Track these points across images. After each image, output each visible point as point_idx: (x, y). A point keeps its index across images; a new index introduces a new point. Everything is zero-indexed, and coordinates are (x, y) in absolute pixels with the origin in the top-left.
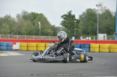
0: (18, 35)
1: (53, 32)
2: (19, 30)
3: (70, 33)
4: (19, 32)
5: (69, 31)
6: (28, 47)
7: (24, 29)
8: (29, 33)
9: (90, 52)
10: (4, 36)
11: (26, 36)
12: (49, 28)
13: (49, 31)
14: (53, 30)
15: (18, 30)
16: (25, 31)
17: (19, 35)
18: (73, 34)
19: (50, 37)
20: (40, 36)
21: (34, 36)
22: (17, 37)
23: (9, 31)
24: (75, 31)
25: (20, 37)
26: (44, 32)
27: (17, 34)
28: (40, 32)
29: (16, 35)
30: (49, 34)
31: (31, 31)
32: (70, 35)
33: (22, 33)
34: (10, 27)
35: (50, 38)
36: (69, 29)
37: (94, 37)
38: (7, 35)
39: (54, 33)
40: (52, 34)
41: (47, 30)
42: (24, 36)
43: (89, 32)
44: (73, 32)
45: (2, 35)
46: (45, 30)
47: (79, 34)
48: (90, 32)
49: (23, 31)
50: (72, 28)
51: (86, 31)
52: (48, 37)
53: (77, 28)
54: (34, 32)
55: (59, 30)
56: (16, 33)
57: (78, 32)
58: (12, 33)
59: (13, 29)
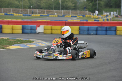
0: (37, 10)
1: (73, 5)
2: (39, 4)
3: (92, 7)
4: (38, 5)
5: (91, 4)
6: (52, 30)
7: (44, 2)
8: (49, 6)
9: (116, 35)
10: (24, 10)
11: (46, 10)
12: (70, 1)
13: (70, 4)
14: (74, 4)
15: (37, 3)
16: (45, 5)
17: (39, 10)
18: (95, 8)
19: (71, 11)
20: (60, 11)
21: (54, 11)
22: (37, 11)
23: (28, 4)
24: (97, 4)
25: (40, 11)
26: (65, 6)
27: (37, 8)
28: (60, 6)
29: (36, 10)
30: (69, 7)
31: (51, 5)
32: (91, 9)
33: (41, 7)
34: (29, 1)
35: (71, 13)
36: (91, 3)
37: (118, 11)
38: (26, 9)
39: (75, 6)
40: (73, 7)
41: (67, 3)
42: (44, 10)
43: (111, 5)
44: (95, 5)
45: (22, 9)
46: (65, 3)
47: (101, 7)
48: (113, 5)
49: (43, 4)
50: (93, 1)
51: (109, 4)
52: (69, 11)
53: (99, 1)
54: (54, 6)
55: (80, 2)
56: (35, 6)
57: (100, 5)
58: (31, 7)
59: (32, 2)
